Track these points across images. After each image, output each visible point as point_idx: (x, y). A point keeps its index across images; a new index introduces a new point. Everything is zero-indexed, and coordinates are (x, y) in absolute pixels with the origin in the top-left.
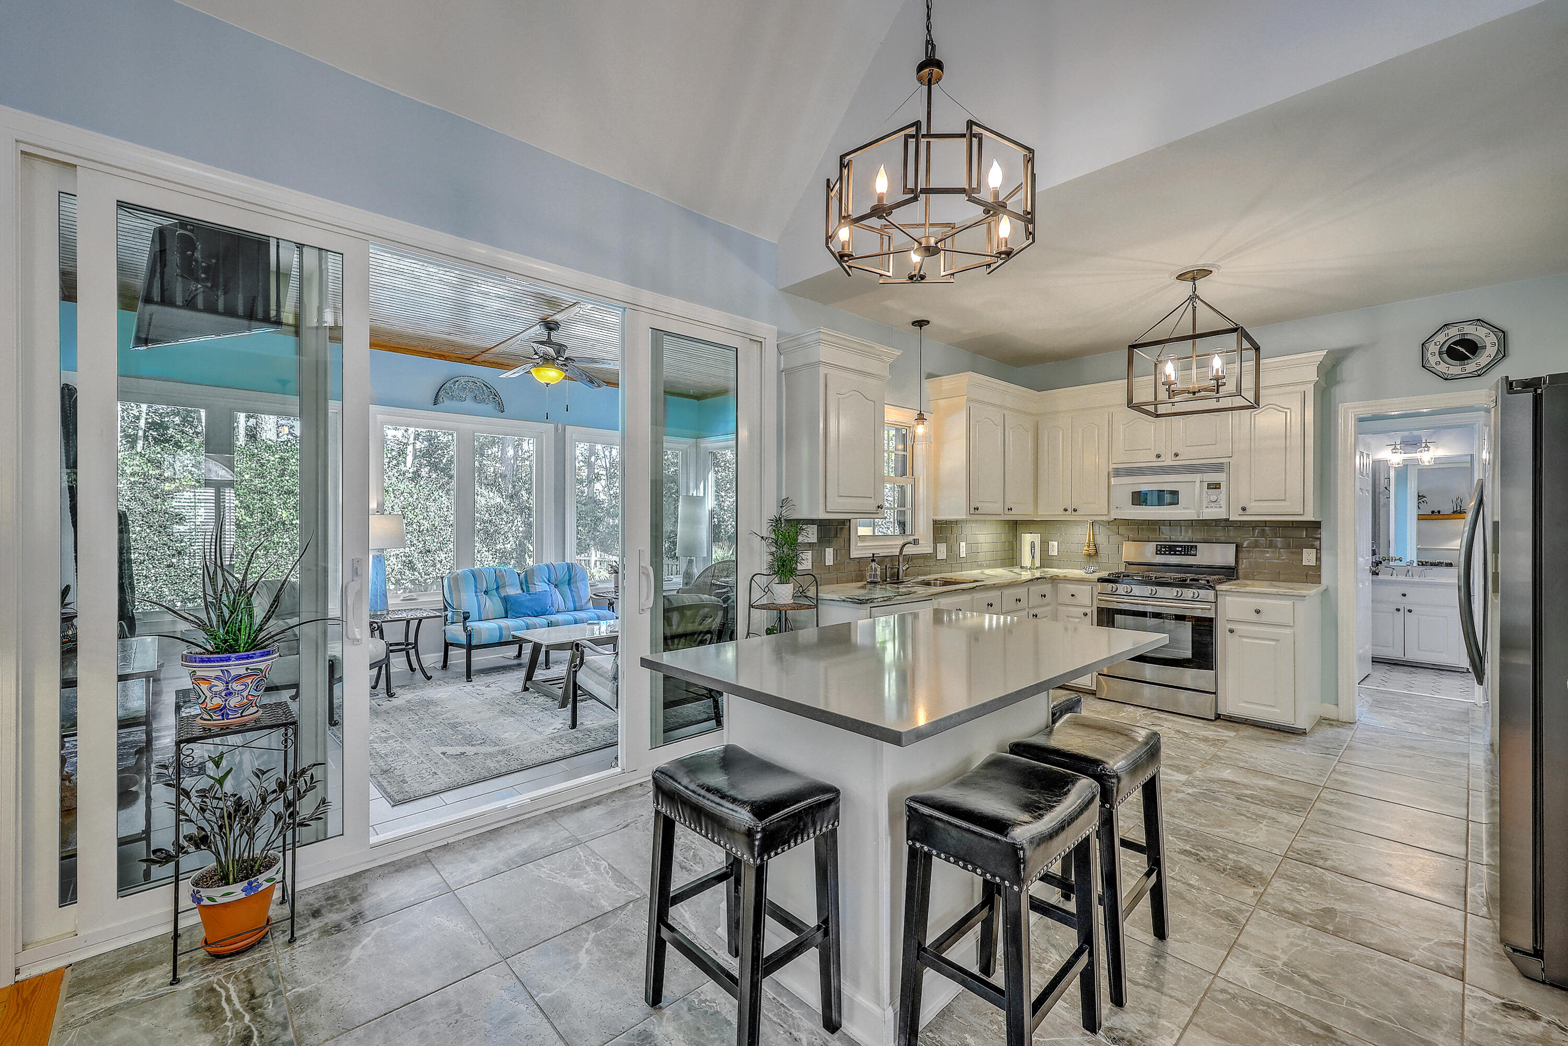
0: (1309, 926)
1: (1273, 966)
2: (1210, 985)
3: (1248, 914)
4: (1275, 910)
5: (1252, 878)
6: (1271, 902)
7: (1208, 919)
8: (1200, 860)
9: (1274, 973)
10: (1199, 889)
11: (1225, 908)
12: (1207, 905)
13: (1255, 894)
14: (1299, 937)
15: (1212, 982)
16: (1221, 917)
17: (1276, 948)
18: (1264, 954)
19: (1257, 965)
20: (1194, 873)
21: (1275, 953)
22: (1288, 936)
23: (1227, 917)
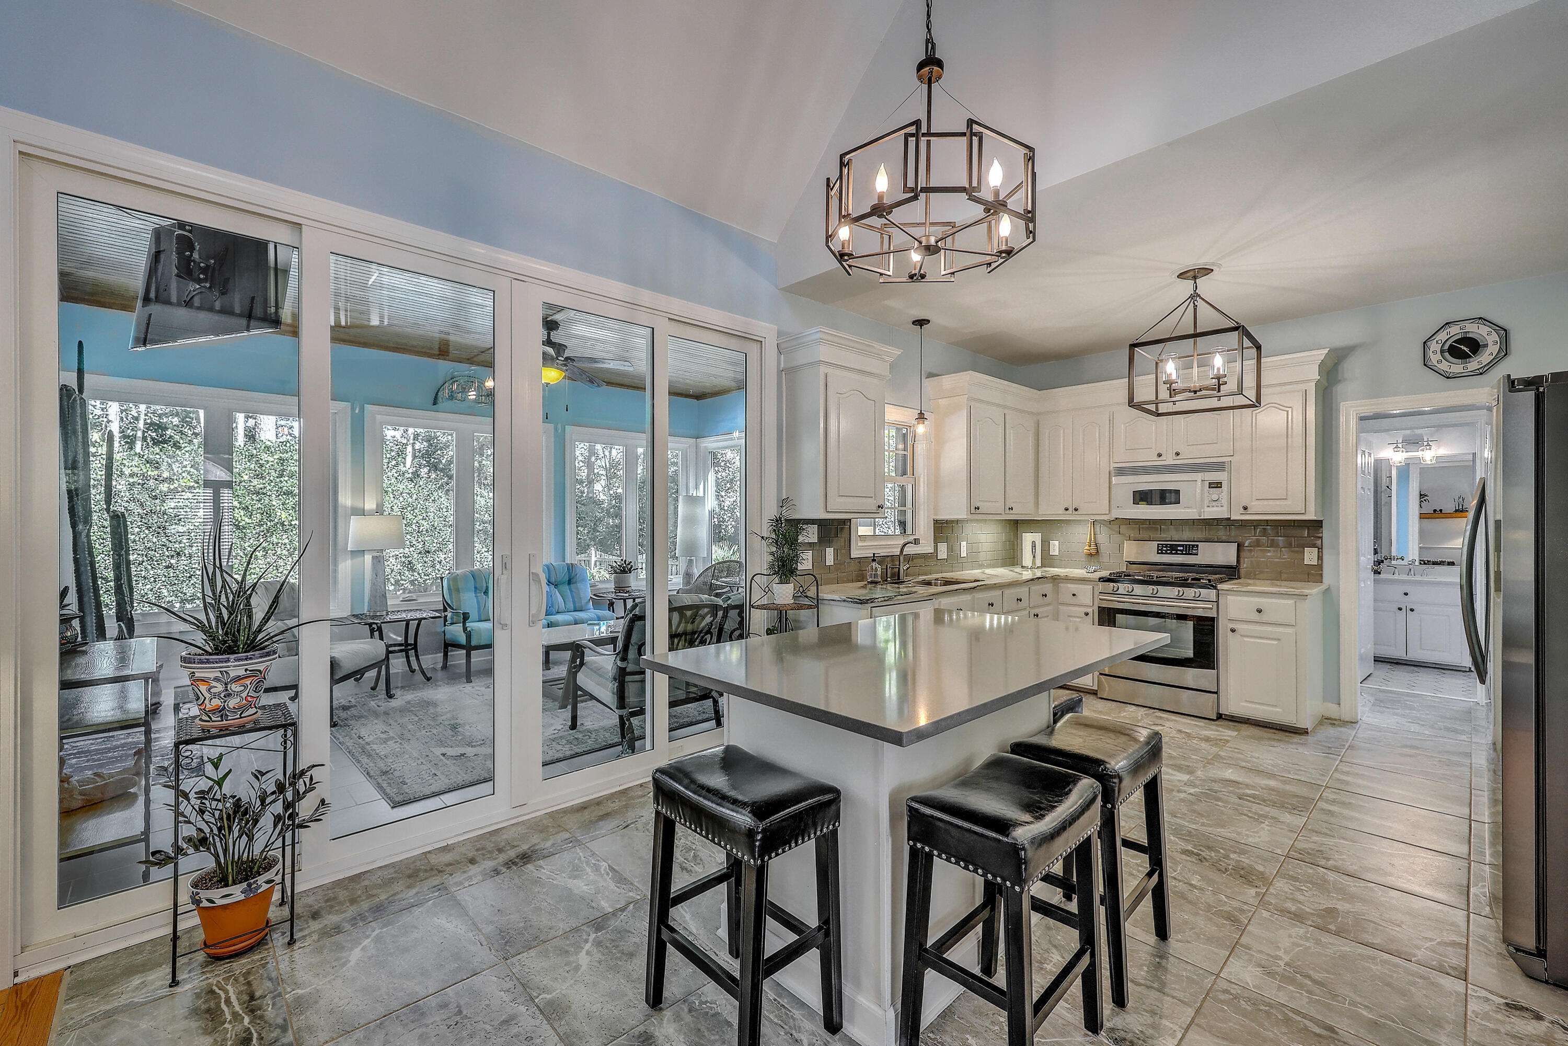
0: (1312, 925)
1: (1276, 965)
2: (1212, 985)
3: (1250, 914)
4: (1277, 910)
5: (1254, 877)
6: (1273, 901)
7: (1211, 919)
8: (1202, 859)
9: (1277, 973)
10: (1201, 889)
11: (1227, 908)
12: (1209, 905)
13: (1257, 893)
14: (1301, 937)
15: (1215, 982)
16: (1222, 916)
17: (1279, 948)
18: (1266, 953)
19: (1260, 965)
20: (1196, 872)
21: (1278, 953)
22: (1290, 936)
23: (1228, 916)
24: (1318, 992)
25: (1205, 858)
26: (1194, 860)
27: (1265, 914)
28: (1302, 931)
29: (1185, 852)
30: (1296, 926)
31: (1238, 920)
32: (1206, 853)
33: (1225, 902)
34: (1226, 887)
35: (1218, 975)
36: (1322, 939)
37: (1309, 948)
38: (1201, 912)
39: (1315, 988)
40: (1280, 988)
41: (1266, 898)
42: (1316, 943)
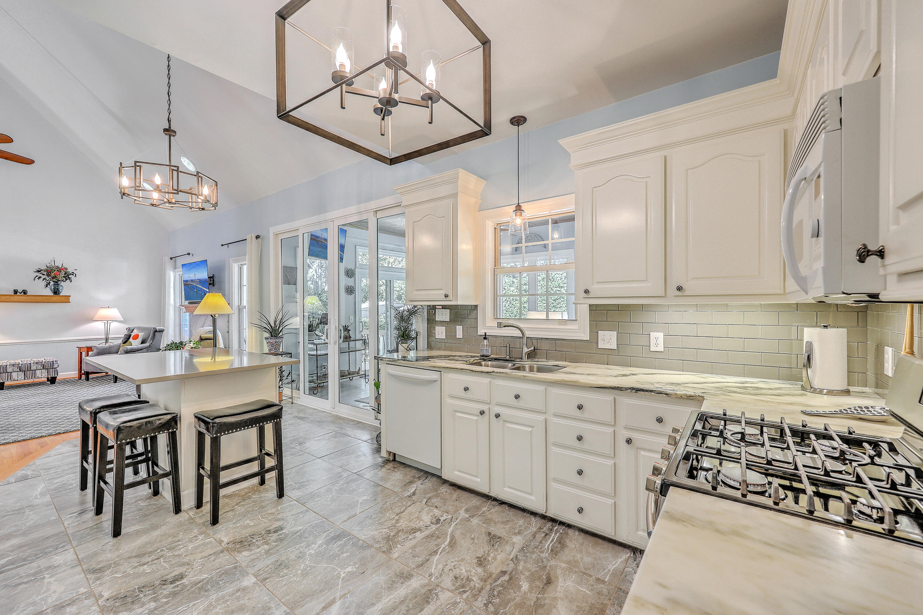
0: (46, 609)
1: (50, 572)
2: (72, 544)
3: (91, 582)
4: (78, 598)
5: (117, 604)
6: (86, 601)
7: (108, 561)
8: (164, 582)
9: (46, 571)
10: (136, 567)
11: (108, 572)
12: (119, 565)
13: (101, 596)
14: (47, 597)
15: (72, 545)
16: (103, 567)
17: (55, 581)
18: (60, 573)
19: (58, 566)
20: (153, 572)
21: (54, 578)
22: (54, 592)
23: (101, 570)
24: (17, 581)
25: (164, 584)
26: (168, 577)
27: (82, 590)
28: (50, 600)
29: (181, 577)
30: (56, 601)
31: (94, 573)
32: (170, 588)
33: (113, 574)
34: (125, 582)
35: (73, 548)
36: (32, 608)
37: (37, 596)
38: (117, 559)
39: (18, 581)
40: (39, 566)
41: (92, 599)
42: (35, 601)
